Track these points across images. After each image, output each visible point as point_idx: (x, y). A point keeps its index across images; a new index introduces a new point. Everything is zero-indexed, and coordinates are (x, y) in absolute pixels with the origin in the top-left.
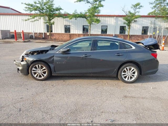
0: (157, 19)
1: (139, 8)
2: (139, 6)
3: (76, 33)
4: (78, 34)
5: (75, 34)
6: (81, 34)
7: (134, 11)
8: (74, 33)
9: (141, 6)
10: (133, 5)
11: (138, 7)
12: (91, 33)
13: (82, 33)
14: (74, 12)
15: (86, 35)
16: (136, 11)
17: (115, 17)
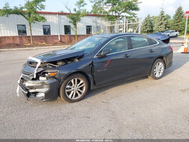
0: (98, 18)
1: (83, 6)
2: (84, 3)
3: (9, 35)
4: (11, 37)
5: (8, 37)
6: (16, 36)
7: (78, 8)
8: (6, 35)
9: (85, 4)
10: (78, 2)
11: (82, 4)
12: (32, 35)
13: (18, 35)
14: (5, 6)
15: (24, 37)
16: (80, 9)
17: (57, 15)
